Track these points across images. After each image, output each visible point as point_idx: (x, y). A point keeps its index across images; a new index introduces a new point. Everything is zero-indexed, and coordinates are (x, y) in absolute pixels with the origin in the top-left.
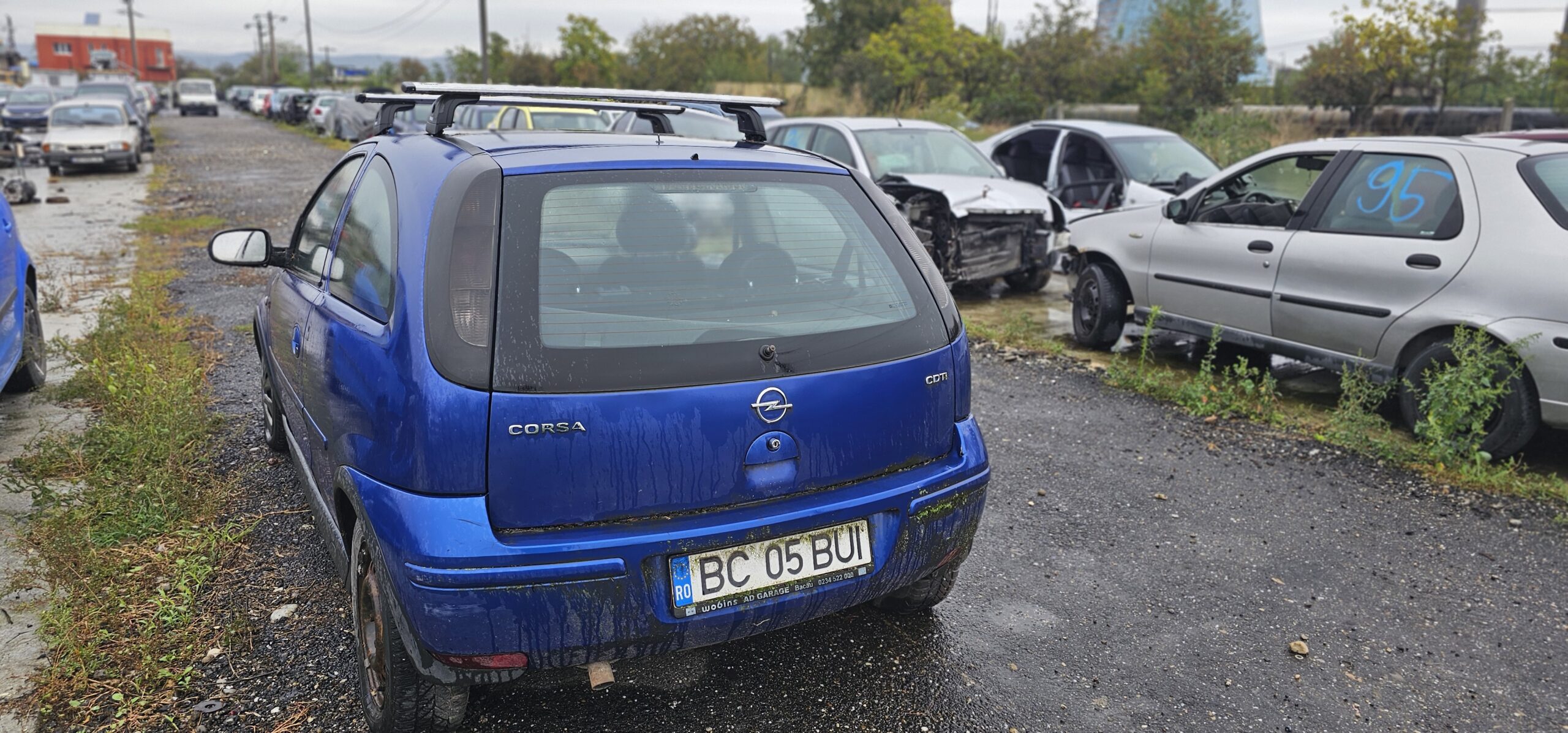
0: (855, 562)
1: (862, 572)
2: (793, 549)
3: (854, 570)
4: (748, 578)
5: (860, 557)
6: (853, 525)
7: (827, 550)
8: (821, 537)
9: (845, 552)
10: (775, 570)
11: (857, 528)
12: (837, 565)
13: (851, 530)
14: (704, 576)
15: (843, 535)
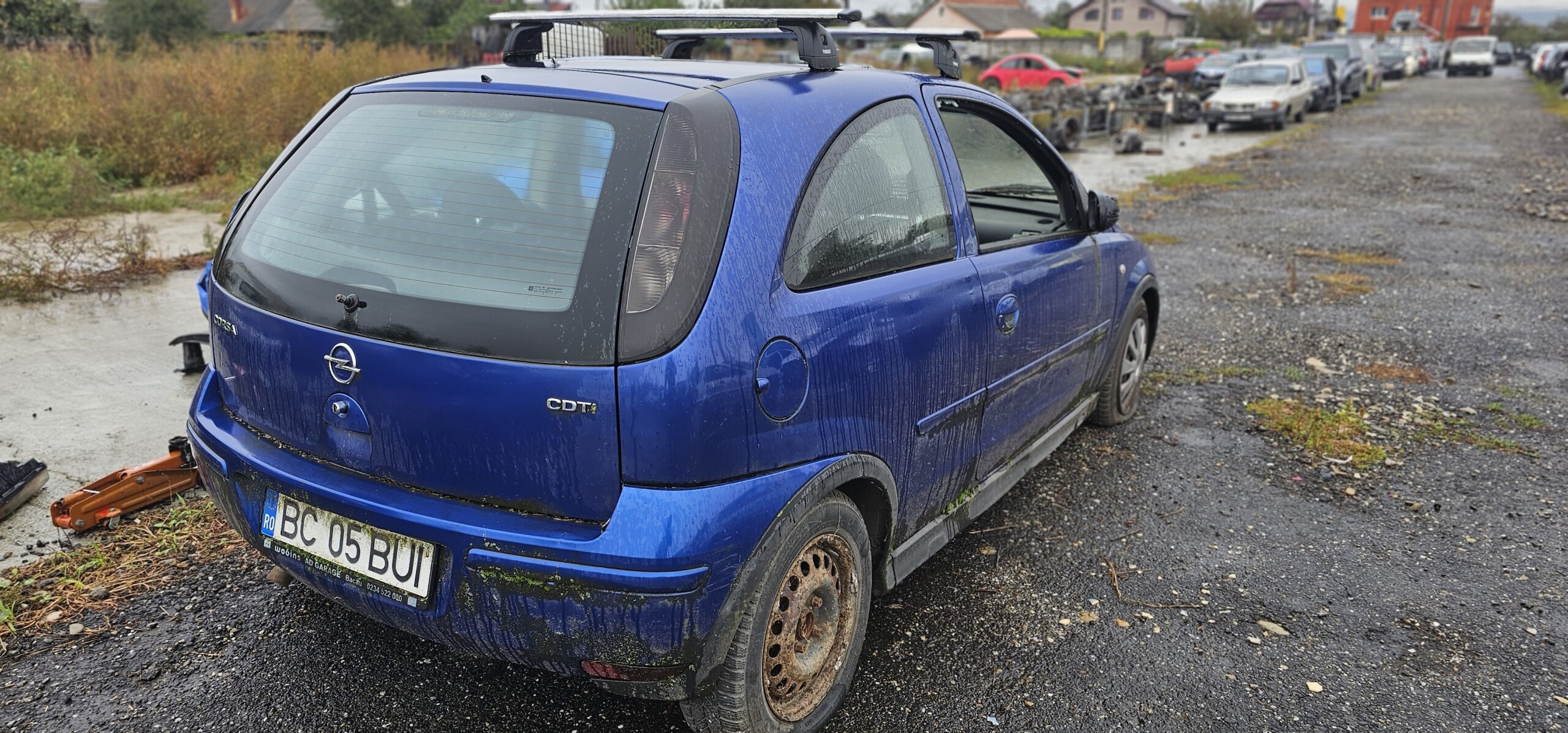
0: (408, 586)
1: (412, 602)
2: (355, 535)
3: (405, 595)
4: (313, 540)
5: (416, 585)
6: (419, 543)
7: (384, 555)
8: (382, 537)
9: (403, 569)
10: (336, 549)
11: (421, 550)
12: (388, 578)
13: (413, 547)
14: (286, 518)
15: (405, 549)
